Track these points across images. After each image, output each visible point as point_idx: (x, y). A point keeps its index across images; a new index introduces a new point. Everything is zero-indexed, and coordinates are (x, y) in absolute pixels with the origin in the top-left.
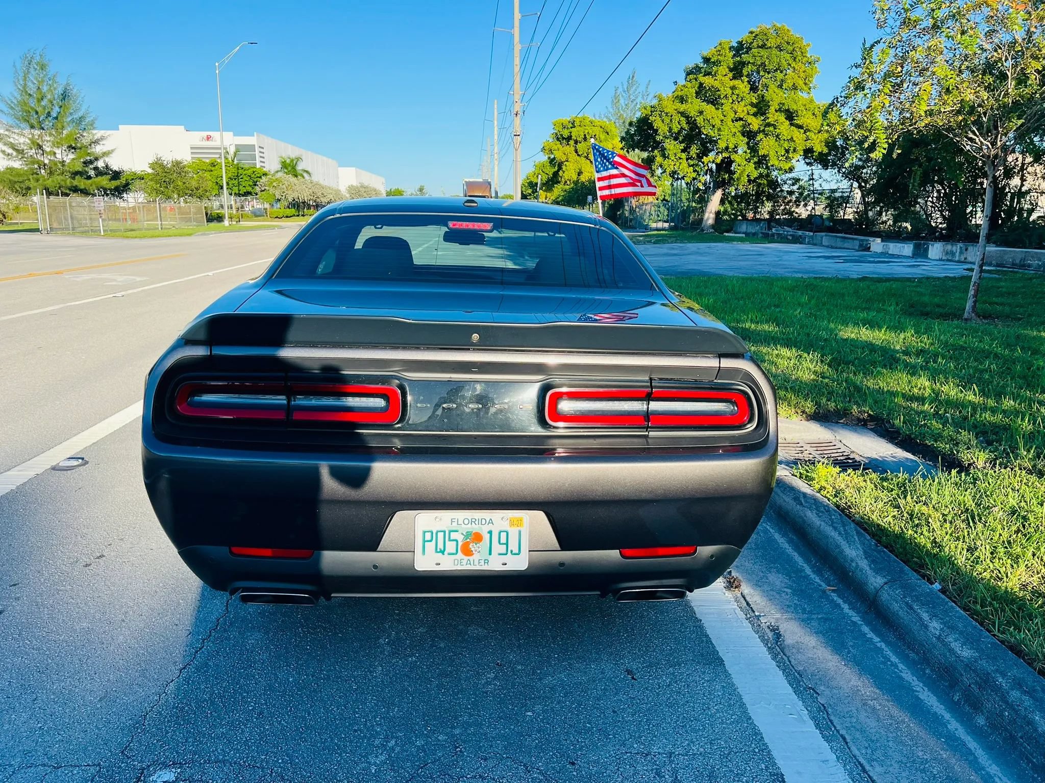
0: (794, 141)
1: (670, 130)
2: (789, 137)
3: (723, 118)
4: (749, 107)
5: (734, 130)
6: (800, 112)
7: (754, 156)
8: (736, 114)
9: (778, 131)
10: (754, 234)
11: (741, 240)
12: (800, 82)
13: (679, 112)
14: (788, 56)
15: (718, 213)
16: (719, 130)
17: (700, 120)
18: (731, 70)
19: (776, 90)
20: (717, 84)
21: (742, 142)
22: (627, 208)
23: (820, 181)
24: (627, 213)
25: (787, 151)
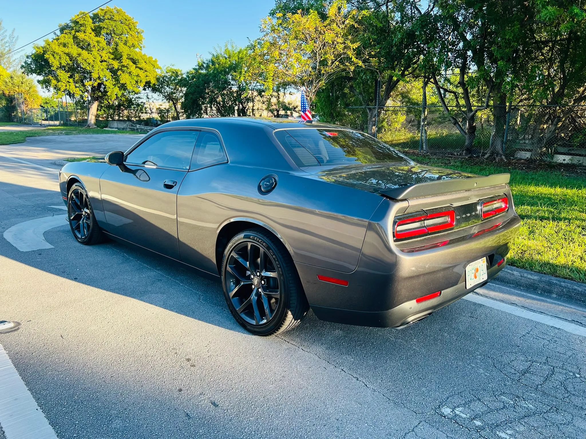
0: (140, 77)
1: (60, 64)
2: (137, 74)
3: (94, 59)
4: (110, 55)
5: (102, 67)
6: (140, 61)
7: (117, 83)
8: (101, 57)
9: (130, 70)
10: (123, 129)
11: (115, 132)
12: (136, 43)
13: (65, 53)
14: (127, 27)
15: (97, 116)
16: (93, 66)
17: (80, 59)
18: (93, 30)
19: (123, 45)
20: (86, 38)
21: (109, 74)
22: (19, 111)
23: (152, 99)
24: (20, 115)
25: (137, 82)
